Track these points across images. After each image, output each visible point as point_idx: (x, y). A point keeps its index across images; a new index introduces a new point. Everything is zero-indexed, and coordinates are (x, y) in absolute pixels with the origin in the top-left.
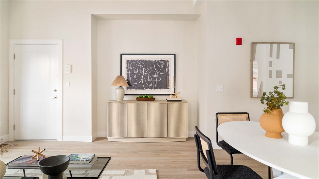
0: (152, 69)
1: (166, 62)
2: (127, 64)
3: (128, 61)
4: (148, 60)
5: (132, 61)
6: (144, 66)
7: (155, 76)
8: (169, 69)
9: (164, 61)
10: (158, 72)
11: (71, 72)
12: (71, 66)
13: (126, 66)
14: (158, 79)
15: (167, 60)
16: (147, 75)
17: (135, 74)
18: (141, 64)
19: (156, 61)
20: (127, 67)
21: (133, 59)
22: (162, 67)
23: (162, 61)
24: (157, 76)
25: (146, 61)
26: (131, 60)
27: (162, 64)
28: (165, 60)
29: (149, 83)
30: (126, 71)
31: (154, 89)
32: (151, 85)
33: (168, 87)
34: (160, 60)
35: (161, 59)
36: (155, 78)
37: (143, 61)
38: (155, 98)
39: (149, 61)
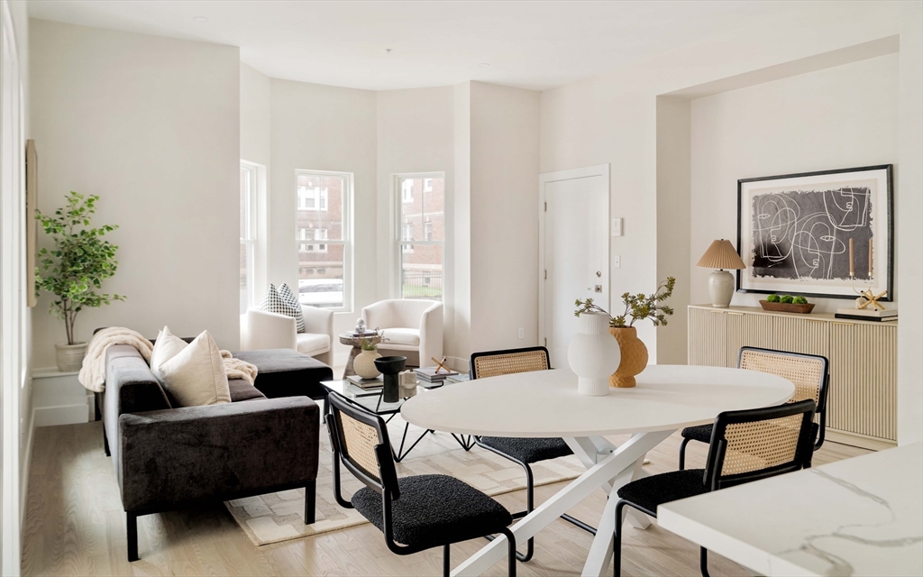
0: (819, 219)
1: (861, 195)
2: (755, 205)
3: (756, 198)
4: (809, 190)
5: (766, 197)
6: (796, 209)
7: (827, 238)
8: (871, 216)
9: (854, 190)
10: (838, 224)
11: (622, 234)
12: (623, 220)
13: (753, 213)
14: (839, 248)
15: (863, 187)
16: (805, 238)
17: (774, 232)
18: (790, 204)
19: (829, 192)
20: (754, 216)
21: (768, 193)
22: (850, 208)
23: (848, 190)
24: (834, 238)
25: (805, 195)
26: (763, 193)
27: (849, 199)
28: (858, 186)
29: (809, 258)
30: (752, 226)
31: (825, 278)
32: (816, 264)
33: (870, 274)
34: (844, 190)
35: (844, 187)
36: (827, 246)
37: (794, 195)
38: (813, 306)
39: (809, 193)
